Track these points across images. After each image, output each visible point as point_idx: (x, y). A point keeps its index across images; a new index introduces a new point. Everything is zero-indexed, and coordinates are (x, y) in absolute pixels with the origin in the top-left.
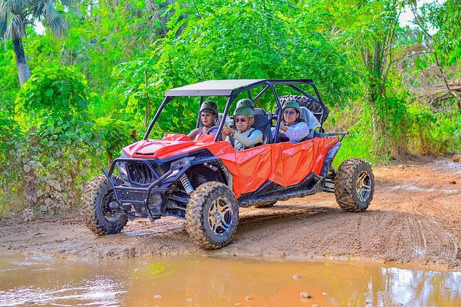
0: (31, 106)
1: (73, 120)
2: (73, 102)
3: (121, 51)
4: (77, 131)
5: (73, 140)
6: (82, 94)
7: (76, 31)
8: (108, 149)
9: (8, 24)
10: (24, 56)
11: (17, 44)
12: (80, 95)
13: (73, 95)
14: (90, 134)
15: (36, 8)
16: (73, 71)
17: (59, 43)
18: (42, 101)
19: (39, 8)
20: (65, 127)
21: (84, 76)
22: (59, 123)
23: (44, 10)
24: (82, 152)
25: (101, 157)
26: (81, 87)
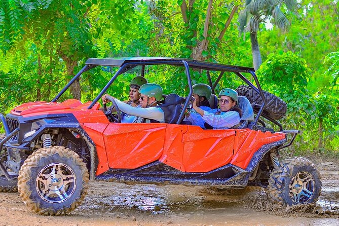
0: (265, 82)
1: (295, 94)
2: (296, 80)
3: (328, 43)
4: (297, 101)
5: (294, 109)
6: (303, 75)
7: (296, 28)
8: (320, 116)
9: (247, 22)
10: (257, 45)
11: (253, 36)
12: (301, 75)
13: (297, 75)
14: (307, 104)
15: (268, 10)
16: (297, 57)
17: (283, 36)
18: (273, 79)
19: (270, 10)
20: (289, 99)
21: (305, 62)
22: (285, 95)
23: (273, 11)
24: (299, 118)
25: (314, 122)
26: (302, 69)
